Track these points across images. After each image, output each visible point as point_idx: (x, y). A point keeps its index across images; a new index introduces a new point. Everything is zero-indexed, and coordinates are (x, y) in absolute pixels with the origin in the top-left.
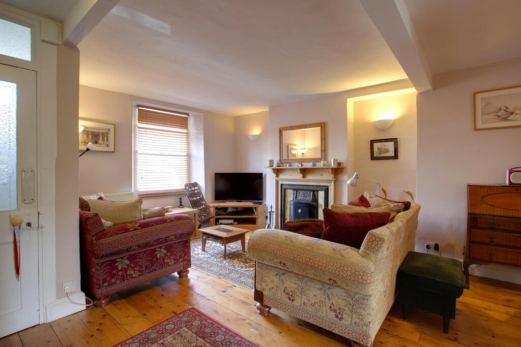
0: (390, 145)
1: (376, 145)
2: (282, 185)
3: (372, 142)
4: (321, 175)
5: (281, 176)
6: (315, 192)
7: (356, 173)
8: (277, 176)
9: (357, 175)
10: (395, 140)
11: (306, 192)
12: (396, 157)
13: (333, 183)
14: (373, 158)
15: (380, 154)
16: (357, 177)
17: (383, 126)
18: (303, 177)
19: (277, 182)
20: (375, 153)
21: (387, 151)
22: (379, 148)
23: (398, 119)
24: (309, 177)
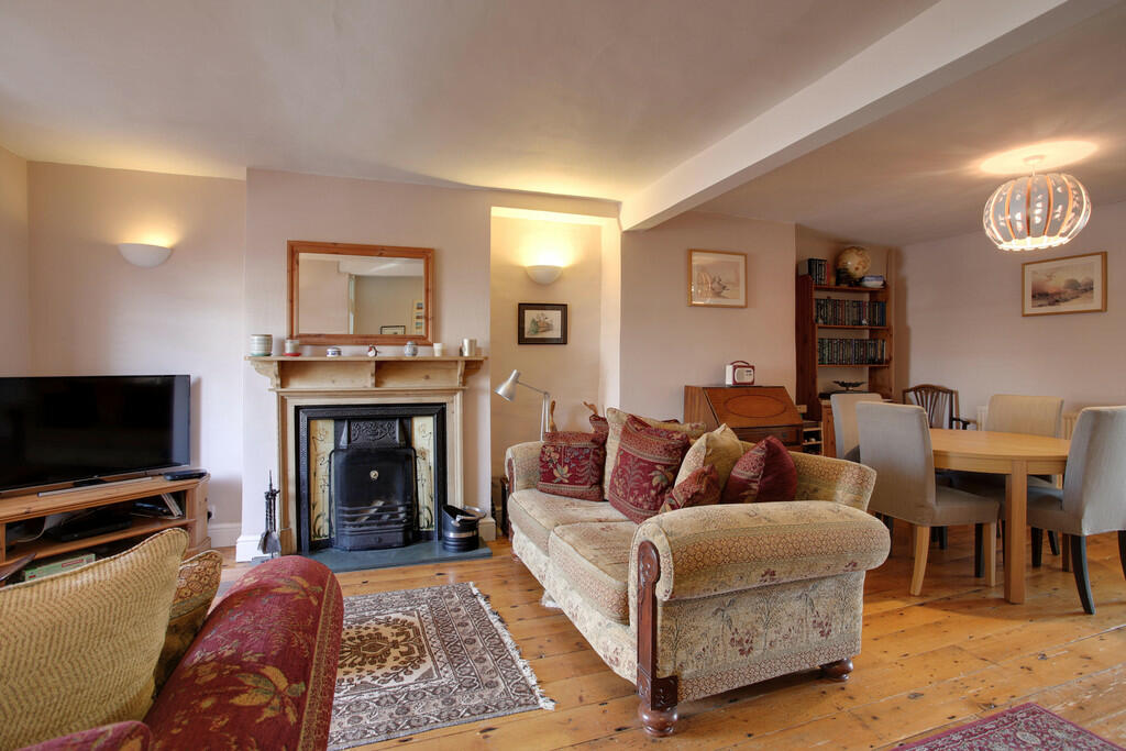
0: (554, 317)
1: (530, 315)
2: (298, 409)
3: (522, 308)
4: (427, 377)
5: (296, 385)
6: (405, 421)
7: (515, 372)
8: (283, 384)
9: (518, 375)
10: (563, 308)
11: (380, 423)
12: (563, 340)
13: (458, 397)
14: (522, 340)
15: (537, 332)
16: (516, 381)
17: (544, 279)
18: (377, 384)
19: (282, 403)
20: (526, 331)
21: (548, 327)
22: (533, 321)
23: (573, 269)
24: (392, 384)
